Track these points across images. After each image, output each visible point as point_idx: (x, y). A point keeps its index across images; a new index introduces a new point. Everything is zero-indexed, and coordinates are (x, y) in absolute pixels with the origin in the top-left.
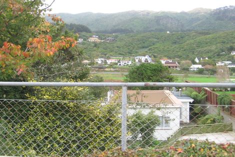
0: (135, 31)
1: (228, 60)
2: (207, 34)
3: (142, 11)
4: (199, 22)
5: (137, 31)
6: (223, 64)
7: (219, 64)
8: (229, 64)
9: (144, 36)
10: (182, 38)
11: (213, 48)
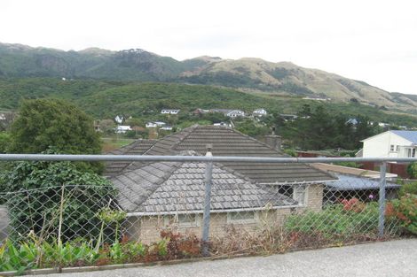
0: (5, 73)
1: (159, 121)
2: (120, 84)
3: (13, 45)
4: (96, 67)
5: (8, 74)
6: (155, 126)
7: (150, 125)
8: (163, 126)
9: (31, 83)
10: (86, 87)
11: (137, 104)
